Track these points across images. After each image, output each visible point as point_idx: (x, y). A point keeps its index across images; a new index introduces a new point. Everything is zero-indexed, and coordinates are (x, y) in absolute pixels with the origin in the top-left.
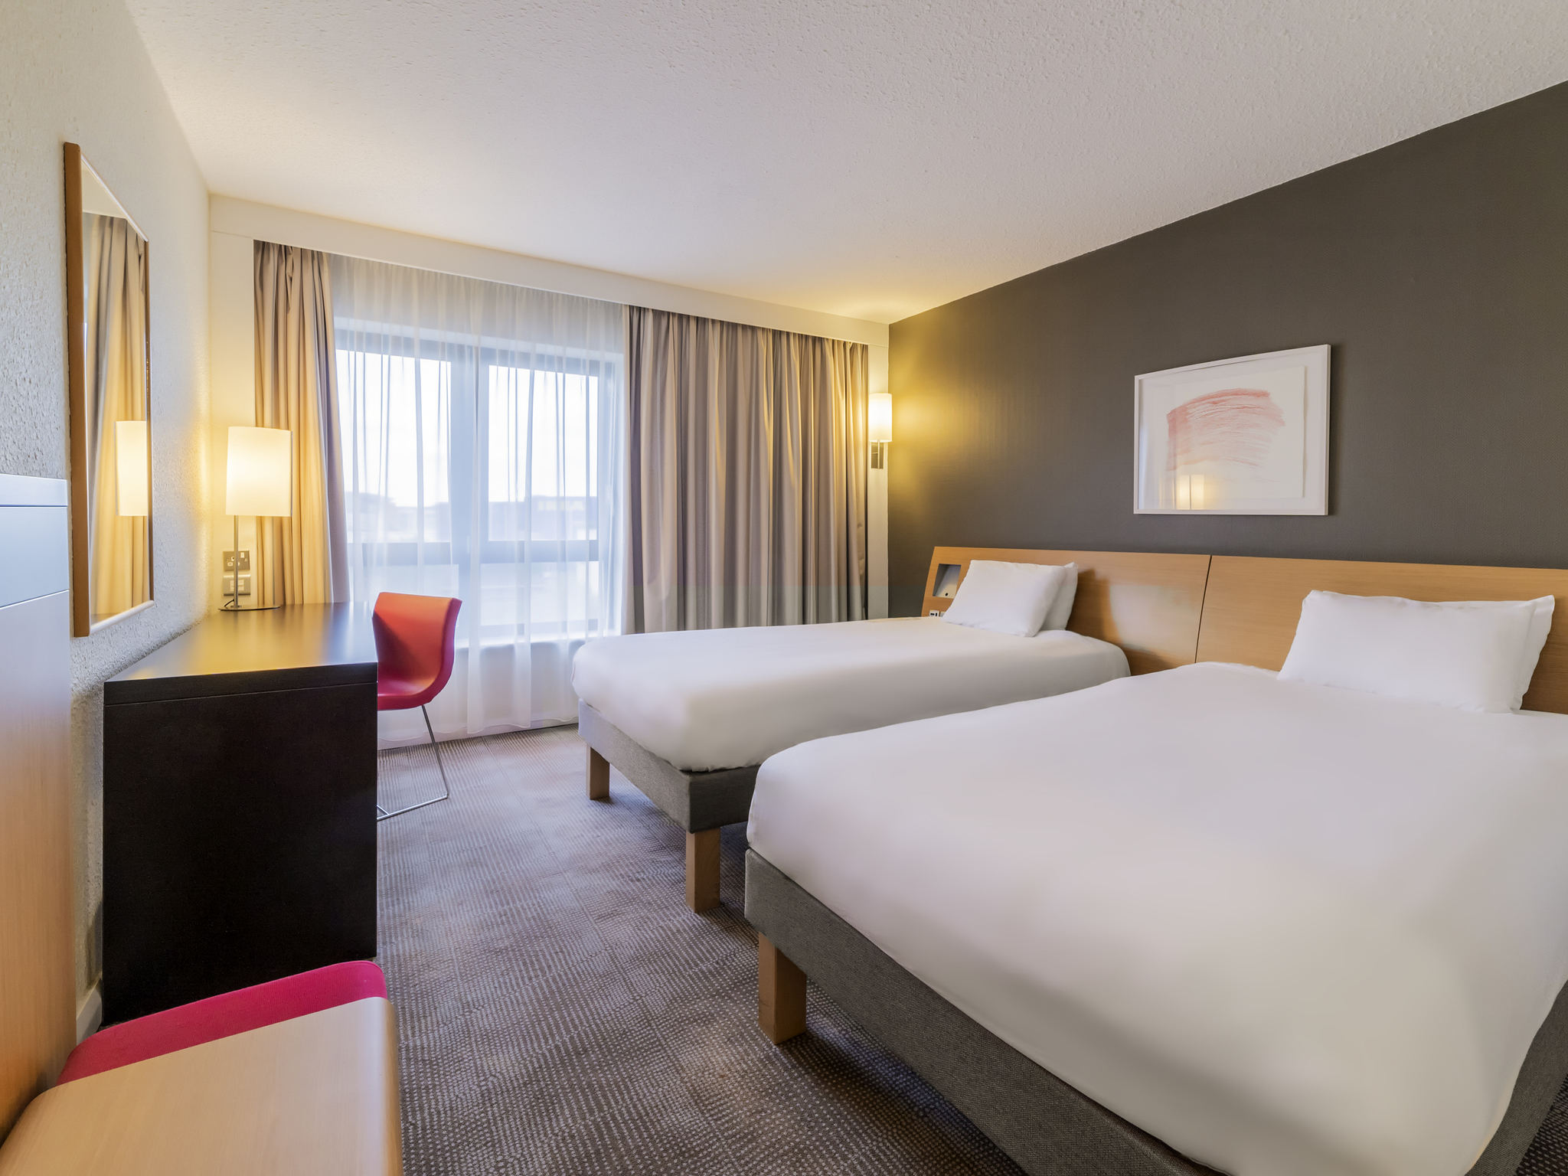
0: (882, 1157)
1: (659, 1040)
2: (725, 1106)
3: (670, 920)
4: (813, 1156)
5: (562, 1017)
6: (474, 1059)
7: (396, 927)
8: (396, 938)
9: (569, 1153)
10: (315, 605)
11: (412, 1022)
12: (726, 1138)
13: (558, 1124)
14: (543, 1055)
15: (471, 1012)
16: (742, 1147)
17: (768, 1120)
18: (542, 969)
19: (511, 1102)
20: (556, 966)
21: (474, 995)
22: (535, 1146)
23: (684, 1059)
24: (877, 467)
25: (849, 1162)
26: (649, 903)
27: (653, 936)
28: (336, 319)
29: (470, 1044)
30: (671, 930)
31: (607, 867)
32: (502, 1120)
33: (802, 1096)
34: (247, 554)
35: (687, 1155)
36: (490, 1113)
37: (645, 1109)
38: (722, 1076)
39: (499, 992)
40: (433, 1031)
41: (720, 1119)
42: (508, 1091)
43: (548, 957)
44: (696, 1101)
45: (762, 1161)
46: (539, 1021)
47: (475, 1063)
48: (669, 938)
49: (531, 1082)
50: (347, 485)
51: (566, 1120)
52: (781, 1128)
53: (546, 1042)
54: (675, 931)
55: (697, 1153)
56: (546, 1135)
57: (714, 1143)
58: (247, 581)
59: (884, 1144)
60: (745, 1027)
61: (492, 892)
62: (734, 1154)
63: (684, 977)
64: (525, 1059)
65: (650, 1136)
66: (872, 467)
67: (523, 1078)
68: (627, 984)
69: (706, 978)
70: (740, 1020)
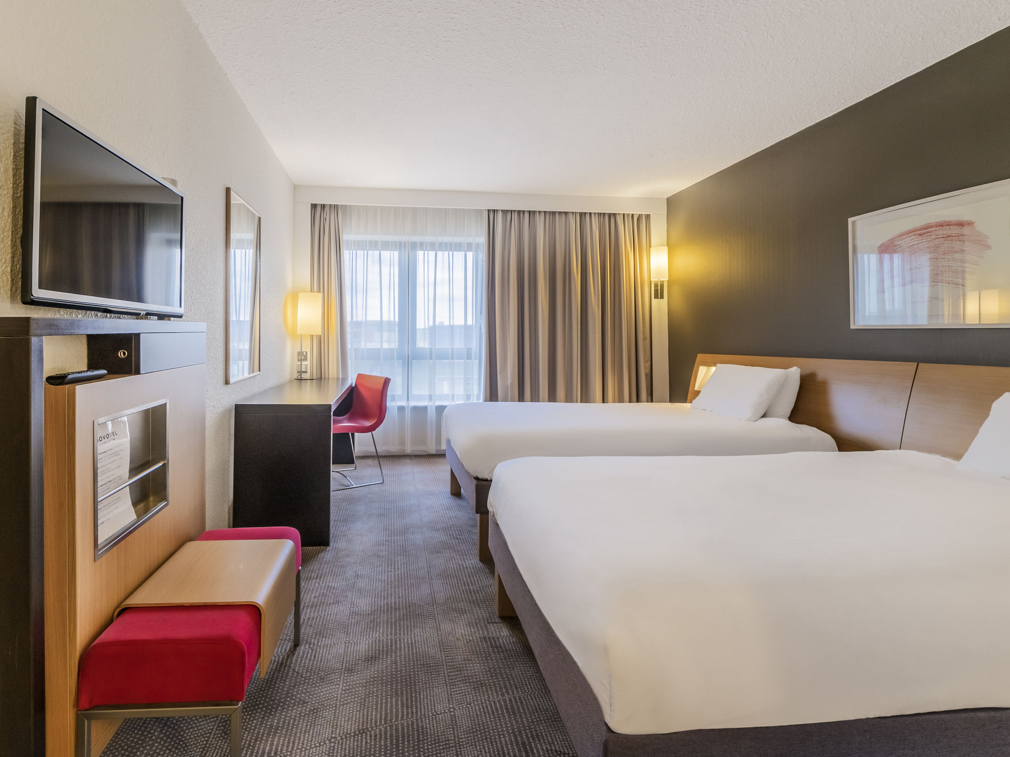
0: (524, 702)
1: (434, 614)
2: (453, 652)
3: (465, 561)
4: (486, 688)
5: (395, 592)
6: (352, 598)
7: (341, 536)
8: (340, 540)
9: (375, 647)
10: (334, 378)
11: (334, 576)
12: (447, 666)
13: (376, 635)
14: (381, 605)
15: (358, 579)
16: (453, 672)
17: (471, 665)
18: (394, 569)
19: (360, 620)
20: (401, 569)
21: (362, 572)
22: (363, 640)
23: (442, 626)
24: (658, 298)
25: (504, 697)
26: (458, 551)
27: (452, 567)
28: (344, 235)
29: (353, 591)
30: (463, 566)
31: (444, 529)
32: (354, 625)
33: (494, 661)
34: (306, 352)
35: (425, 666)
36: (350, 621)
37: (415, 641)
38: (457, 639)
39: (372, 574)
40: (340, 582)
41: (448, 657)
42: (361, 615)
43: (399, 564)
44: (440, 645)
45: (460, 681)
46: (384, 591)
47: (352, 600)
48: (460, 570)
49: (371, 614)
50: (348, 319)
51: (380, 634)
52: (476, 671)
53: (384, 600)
54: (465, 567)
55: (430, 667)
56: (369, 637)
57: (440, 665)
58: (306, 365)
59: (527, 697)
60: (479, 621)
61: (386, 530)
62: (448, 673)
63: (459, 589)
64: (372, 604)
65: (413, 653)
66: (655, 298)
67: (368, 611)
68: (430, 585)
69: (471, 593)
70: (478, 617)
